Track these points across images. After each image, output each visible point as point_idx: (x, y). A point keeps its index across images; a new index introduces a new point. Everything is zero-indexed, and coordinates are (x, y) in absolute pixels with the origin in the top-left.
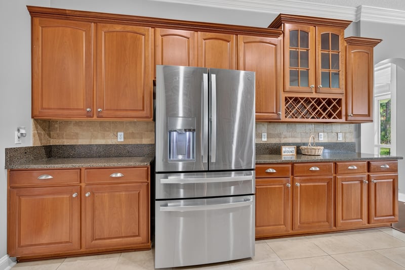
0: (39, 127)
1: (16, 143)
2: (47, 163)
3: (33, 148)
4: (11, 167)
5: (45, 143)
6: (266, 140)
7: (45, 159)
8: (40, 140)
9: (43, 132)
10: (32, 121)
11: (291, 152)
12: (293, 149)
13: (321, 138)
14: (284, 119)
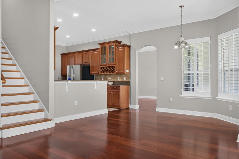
0: (63, 77)
10: (61, 76)
13: (119, 79)
14: (100, 74)
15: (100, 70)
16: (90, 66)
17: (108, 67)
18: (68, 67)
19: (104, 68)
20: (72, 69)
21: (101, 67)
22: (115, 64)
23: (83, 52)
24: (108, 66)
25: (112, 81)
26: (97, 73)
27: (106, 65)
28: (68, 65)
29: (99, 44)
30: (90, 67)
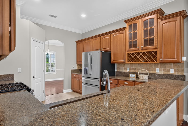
0: (78, 65)
1: (73, 69)
2: (80, 73)
3: (77, 70)
4: (72, 73)
5: (80, 69)
6: (129, 70)
7: (79, 72)
8: (79, 68)
9: (79, 66)
10: (76, 64)
11: (134, 76)
12: (135, 75)
13: (158, 71)
14: (127, 62)
15: (127, 57)
16: (112, 52)
17: (141, 53)
18: (83, 54)
19: (133, 54)
20: (89, 57)
21: (128, 54)
22: (156, 48)
23: (101, 36)
24: (141, 51)
25: (147, 74)
26: (122, 61)
27: (138, 50)
28: (83, 52)
29: (126, 21)
30: (110, 54)
